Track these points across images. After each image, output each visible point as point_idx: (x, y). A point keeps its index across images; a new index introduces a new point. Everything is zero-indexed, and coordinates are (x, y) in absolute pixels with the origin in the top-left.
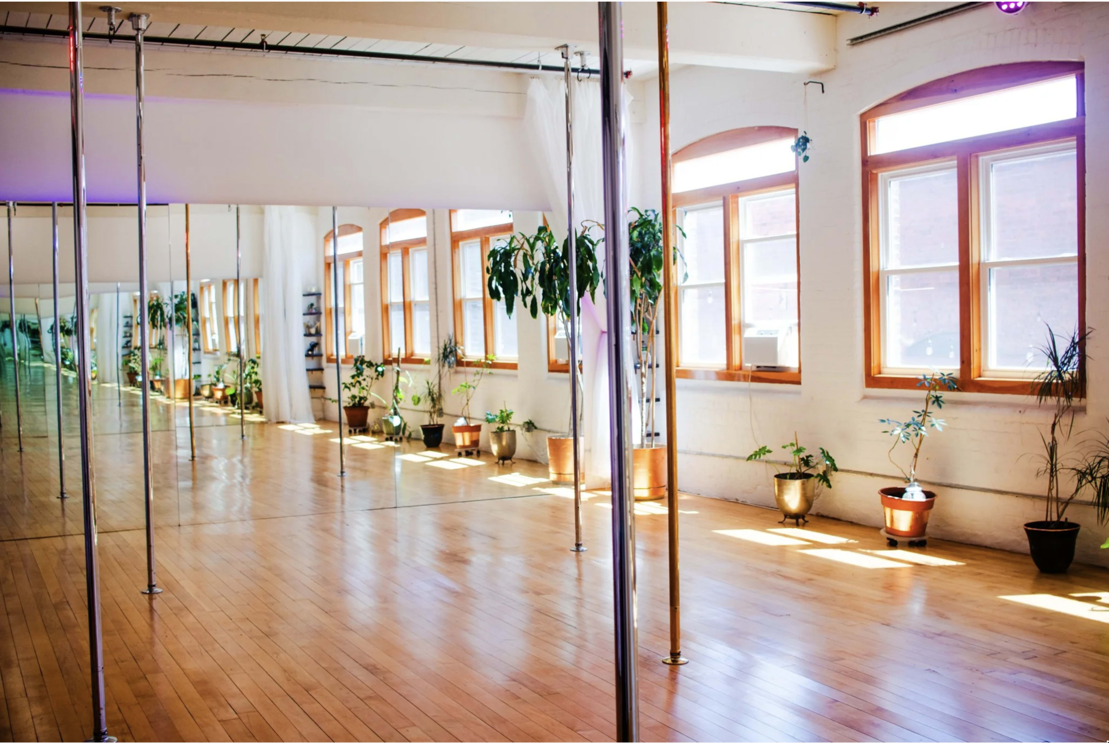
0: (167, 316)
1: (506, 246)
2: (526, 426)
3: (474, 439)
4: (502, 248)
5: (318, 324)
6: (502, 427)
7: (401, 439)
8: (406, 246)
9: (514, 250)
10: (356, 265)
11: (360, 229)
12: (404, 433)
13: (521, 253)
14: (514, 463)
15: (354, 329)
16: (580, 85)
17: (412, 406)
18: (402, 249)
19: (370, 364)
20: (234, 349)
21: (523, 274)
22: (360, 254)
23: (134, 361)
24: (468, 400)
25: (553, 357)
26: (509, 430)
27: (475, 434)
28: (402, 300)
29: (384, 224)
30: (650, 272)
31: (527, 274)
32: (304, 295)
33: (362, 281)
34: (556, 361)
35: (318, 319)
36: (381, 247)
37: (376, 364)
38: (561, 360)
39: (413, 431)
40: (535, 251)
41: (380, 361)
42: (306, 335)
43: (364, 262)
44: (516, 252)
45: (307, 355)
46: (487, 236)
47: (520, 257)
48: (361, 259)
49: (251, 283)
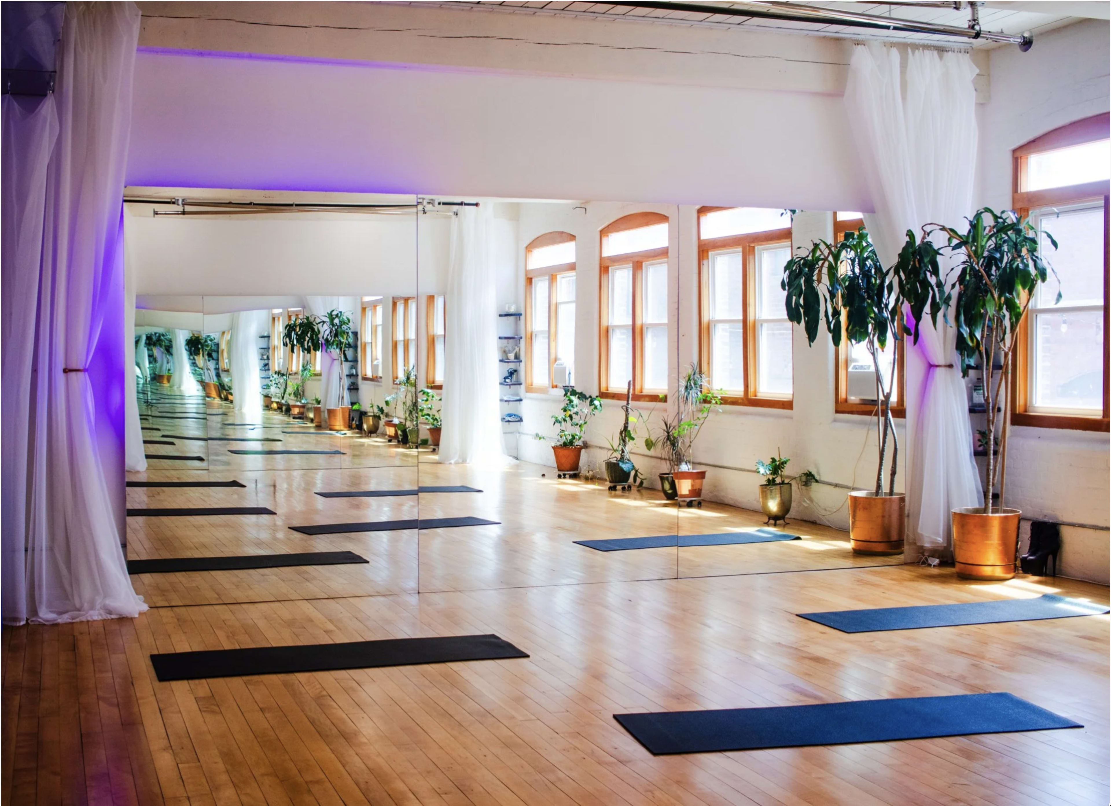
0: (323, 337)
1: (808, 256)
2: (804, 478)
3: (697, 487)
4: (802, 258)
5: (517, 349)
6: (774, 479)
7: (630, 487)
8: (640, 259)
9: (818, 259)
10: (564, 280)
11: (572, 237)
12: (635, 480)
13: (826, 264)
14: (788, 524)
15: (559, 356)
16: (913, 53)
17: (644, 450)
18: (633, 263)
19: (582, 396)
20: (401, 376)
21: (829, 291)
22: (572, 267)
23: (275, 385)
24: (691, 442)
25: (842, 394)
26: (783, 483)
27: (698, 481)
28: (630, 322)
29: (604, 232)
30: (1011, 289)
31: (835, 291)
32: (500, 316)
33: (573, 298)
34: (846, 400)
35: (517, 344)
36: (601, 258)
37: (590, 397)
38: (853, 398)
39: (646, 479)
40: (839, 263)
41: (595, 393)
42: (501, 361)
43: (576, 276)
44: (820, 263)
45: (501, 384)
46: (752, 245)
47: (825, 270)
48: (573, 273)
49: (423, 302)
